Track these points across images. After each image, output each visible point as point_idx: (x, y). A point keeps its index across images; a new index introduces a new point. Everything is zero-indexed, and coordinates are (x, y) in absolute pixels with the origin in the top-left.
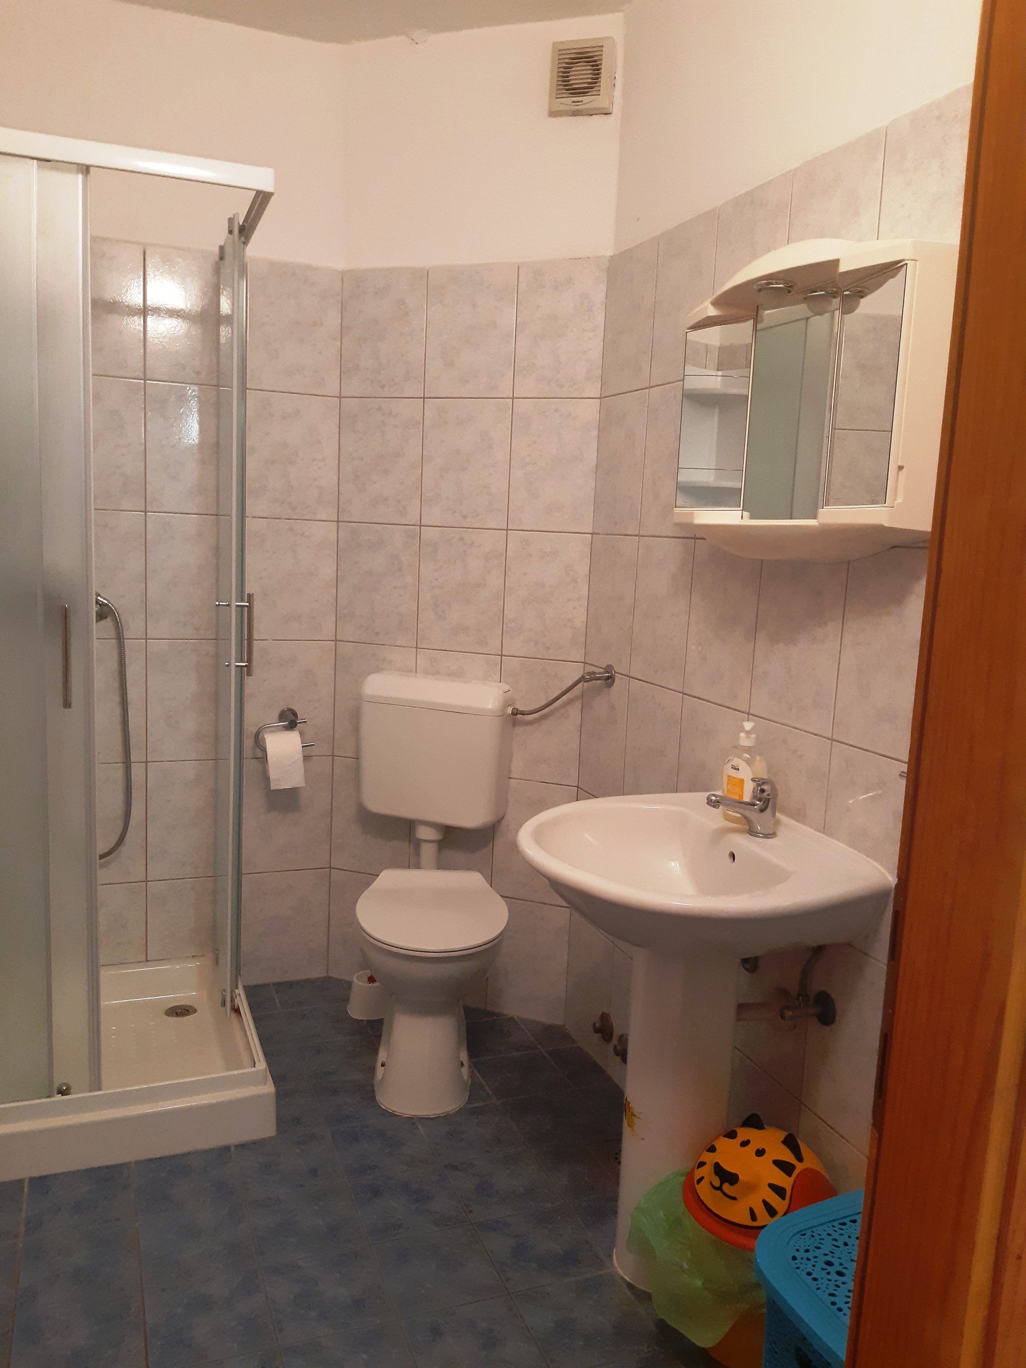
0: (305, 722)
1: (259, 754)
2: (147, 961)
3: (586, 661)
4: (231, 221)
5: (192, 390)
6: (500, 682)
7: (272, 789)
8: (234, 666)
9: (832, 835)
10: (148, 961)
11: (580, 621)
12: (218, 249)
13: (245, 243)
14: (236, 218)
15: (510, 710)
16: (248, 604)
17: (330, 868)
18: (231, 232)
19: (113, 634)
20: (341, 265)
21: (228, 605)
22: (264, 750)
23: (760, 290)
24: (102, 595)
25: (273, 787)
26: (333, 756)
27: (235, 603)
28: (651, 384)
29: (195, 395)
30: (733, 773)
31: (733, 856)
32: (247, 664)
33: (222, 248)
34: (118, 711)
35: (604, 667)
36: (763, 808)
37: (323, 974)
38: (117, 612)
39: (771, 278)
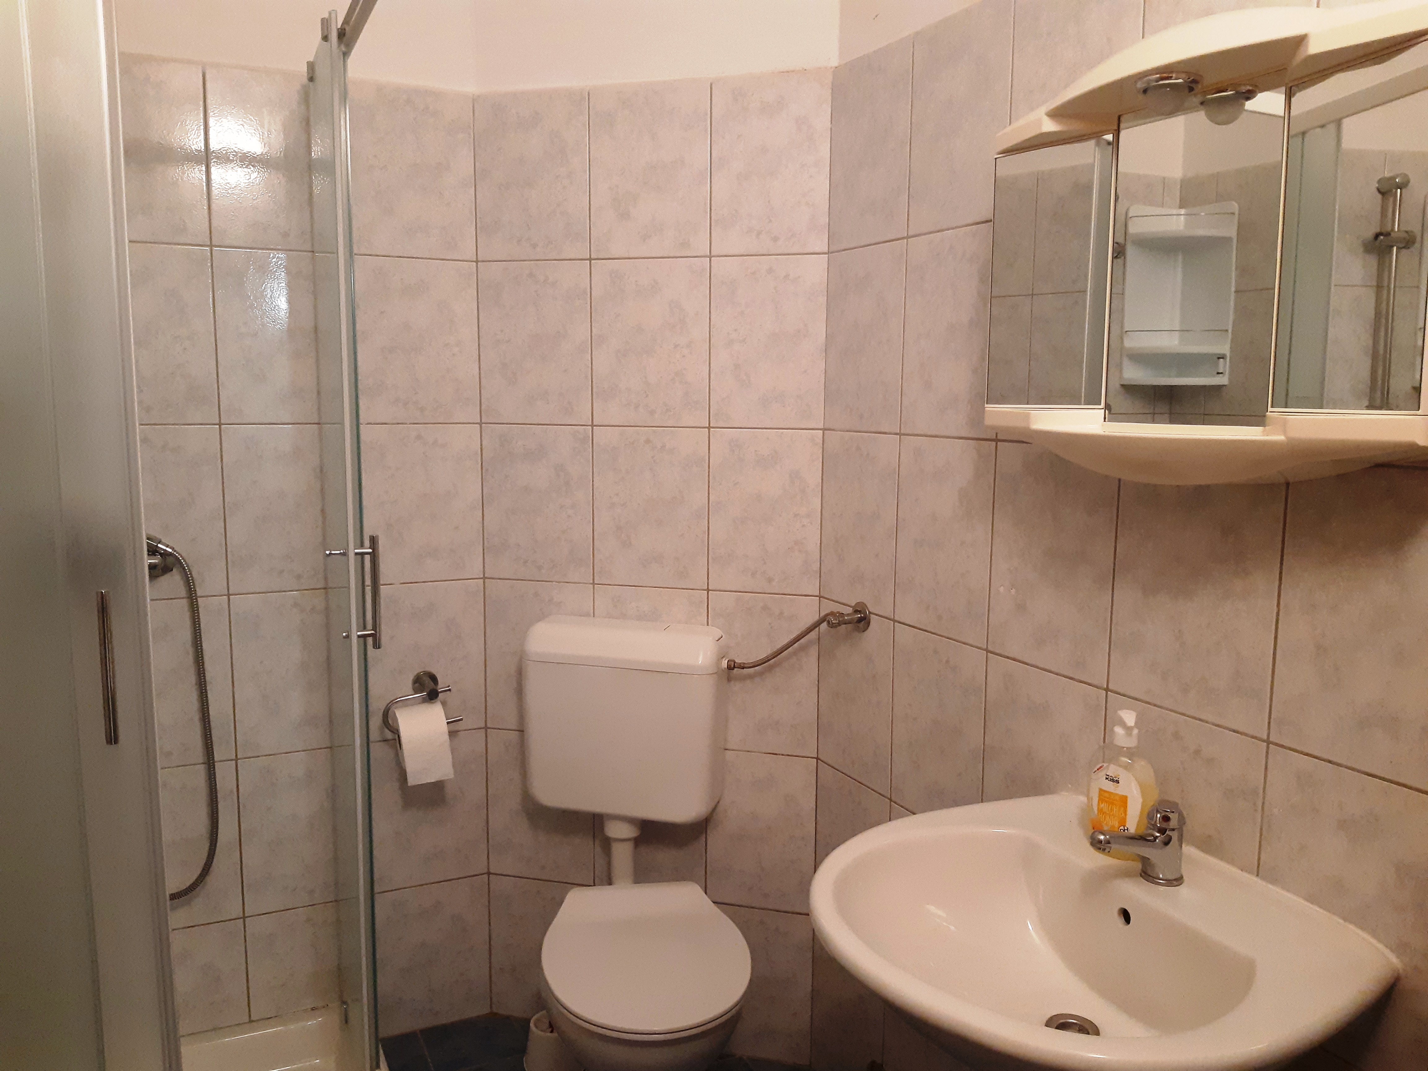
0: (450, 690)
1: (389, 735)
2: (251, 1021)
3: (822, 594)
4: (325, 23)
5: (278, 259)
6: (708, 625)
7: (409, 784)
8: (356, 637)
9: (1273, 880)
10: (253, 1021)
11: (813, 544)
12: (305, 69)
13: (346, 54)
14: (333, 15)
15: (724, 664)
16: (370, 550)
17: (489, 873)
18: (325, 38)
19: (183, 592)
20: (471, 88)
21: (344, 554)
22: (396, 732)
23: (1145, 91)
24: (163, 541)
25: (412, 781)
26: (486, 728)
27: (352, 551)
28: (910, 234)
29: (281, 264)
30: (1109, 786)
31: (1126, 916)
32: (373, 632)
33: (311, 66)
34: (194, 697)
35: (853, 605)
36: (1166, 841)
37: (486, 1011)
38: (185, 561)
39: (1166, 71)
